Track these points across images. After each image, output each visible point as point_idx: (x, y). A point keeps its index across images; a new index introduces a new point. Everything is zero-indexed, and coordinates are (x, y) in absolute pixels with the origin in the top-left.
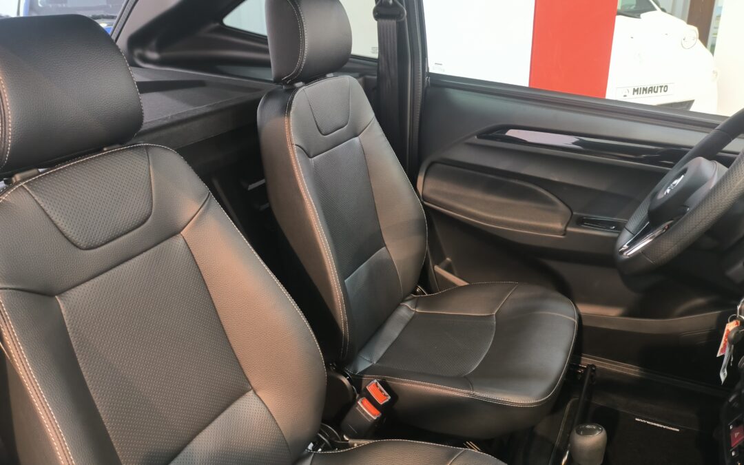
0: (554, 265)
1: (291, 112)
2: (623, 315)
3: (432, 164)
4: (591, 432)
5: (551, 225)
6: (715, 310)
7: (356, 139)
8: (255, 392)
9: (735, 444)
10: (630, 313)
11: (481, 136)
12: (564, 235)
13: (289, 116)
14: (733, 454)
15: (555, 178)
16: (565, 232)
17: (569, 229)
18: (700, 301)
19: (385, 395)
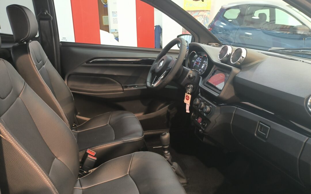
0: (120, 104)
1: (30, 52)
2: (144, 114)
3: (70, 75)
4: (165, 134)
5: (119, 89)
6: (167, 105)
7: (44, 66)
8: (57, 158)
9: (200, 122)
10: (145, 113)
11: (88, 62)
12: (123, 92)
13: (30, 54)
14: (201, 124)
15: (115, 74)
16: (123, 91)
17: (125, 89)
18: (162, 105)
19: (93, 153)
